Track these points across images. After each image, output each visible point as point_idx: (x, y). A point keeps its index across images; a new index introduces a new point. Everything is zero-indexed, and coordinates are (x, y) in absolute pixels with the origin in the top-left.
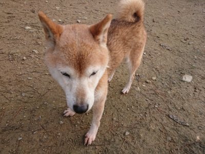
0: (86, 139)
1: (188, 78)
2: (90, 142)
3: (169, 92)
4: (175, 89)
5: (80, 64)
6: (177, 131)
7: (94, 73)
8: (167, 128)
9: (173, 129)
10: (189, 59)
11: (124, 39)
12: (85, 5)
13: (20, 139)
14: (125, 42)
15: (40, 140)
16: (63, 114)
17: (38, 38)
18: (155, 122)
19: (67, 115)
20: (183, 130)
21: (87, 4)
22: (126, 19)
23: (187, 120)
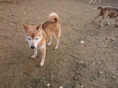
0: (40, 65)
1: (82, 42)
2: (41, 66)
3: (74, 48)
4: (76, 46)
5: (33, 36)
6: (74, 61)
7: (37, 39)
8: (71, 60)
9: (73, 60)
10: (85, 34)
11: (51, 28)
12: (38, 11)
13: (14, 67)
14: (52, 29)
15: (22, 67)
16: (30, 58)
17: (17, 29)
18: (66, 58)
19: (32, 58)
20: (77, 60)
21: (40, 10)
22: (52, 21)
23: (79, 57)
